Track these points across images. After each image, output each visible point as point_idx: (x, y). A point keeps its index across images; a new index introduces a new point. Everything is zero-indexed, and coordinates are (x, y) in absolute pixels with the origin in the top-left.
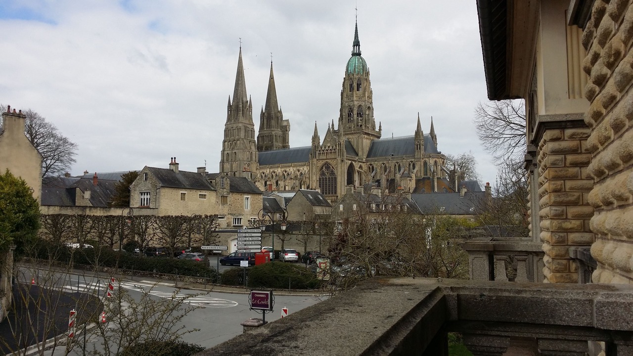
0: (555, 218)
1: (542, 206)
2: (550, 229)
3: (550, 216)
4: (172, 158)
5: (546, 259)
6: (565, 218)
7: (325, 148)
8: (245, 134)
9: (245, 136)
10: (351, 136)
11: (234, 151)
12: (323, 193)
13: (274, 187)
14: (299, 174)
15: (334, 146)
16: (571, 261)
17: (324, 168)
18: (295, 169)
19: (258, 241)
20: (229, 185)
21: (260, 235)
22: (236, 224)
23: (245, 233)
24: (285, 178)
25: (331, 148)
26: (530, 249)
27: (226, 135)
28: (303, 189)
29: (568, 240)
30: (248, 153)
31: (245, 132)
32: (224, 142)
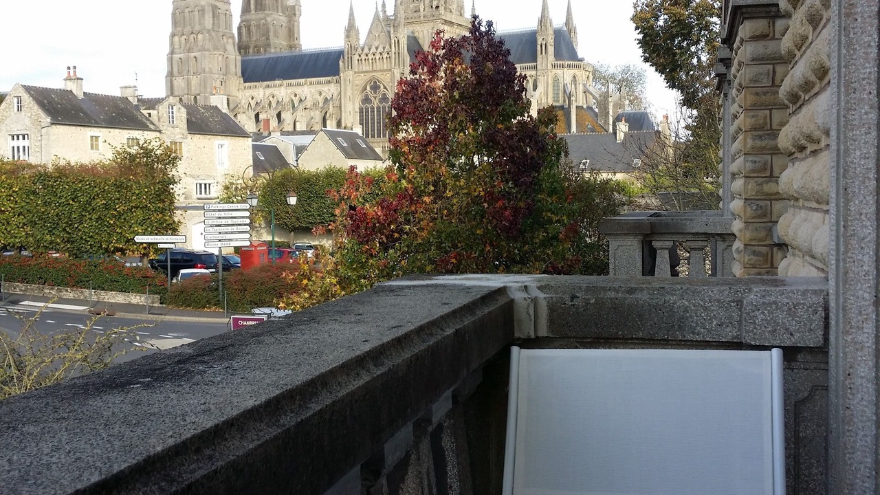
0: (752, 175)
1: (735, 155)
2: (743, 194)
3: (743, 172)
4: (69, 68)
5: (738, 245)
6: (768, 174)
7: (370, 50)
8: (214, 20)
9: (213, 24)
10: (417, 28)
11: (192, 55)
12: (367, 136)
13: (274, 123)
14: (321, 99)
15: (388, 47)
16: (775, 249)
17: (368, 88)
18: (313, 90)
19: (245, 225)
20: (185, 121)
21: (247, 214)
22: (201, 194)
23: (219, 210)
24: (293, 106)
25: (380, 50)
26: (711, 230)
27: (175, 23)
28: (329, 128)
29: (771, 214)
30: (220, 58)
31: (213, 18)
32: (173, 35)
